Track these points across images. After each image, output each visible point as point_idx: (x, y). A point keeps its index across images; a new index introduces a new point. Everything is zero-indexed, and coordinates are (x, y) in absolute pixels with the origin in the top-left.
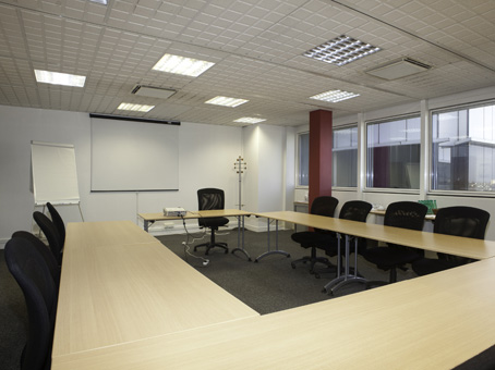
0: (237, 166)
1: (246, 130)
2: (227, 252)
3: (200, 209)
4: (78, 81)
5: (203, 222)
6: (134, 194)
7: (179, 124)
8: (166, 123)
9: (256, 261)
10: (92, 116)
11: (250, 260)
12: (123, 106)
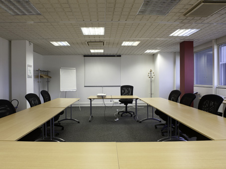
0: (150, 74)
1: (154, 56)
2: (132, 116)
3: (121, 95)
4: (65, 44)
5: (122, 101)
6: (101, 88)
7: (120, 56)
8: (114, 56)
9: (140, 122)
10: (85, 56)
11: (138, 121)
12: (92, 51)
